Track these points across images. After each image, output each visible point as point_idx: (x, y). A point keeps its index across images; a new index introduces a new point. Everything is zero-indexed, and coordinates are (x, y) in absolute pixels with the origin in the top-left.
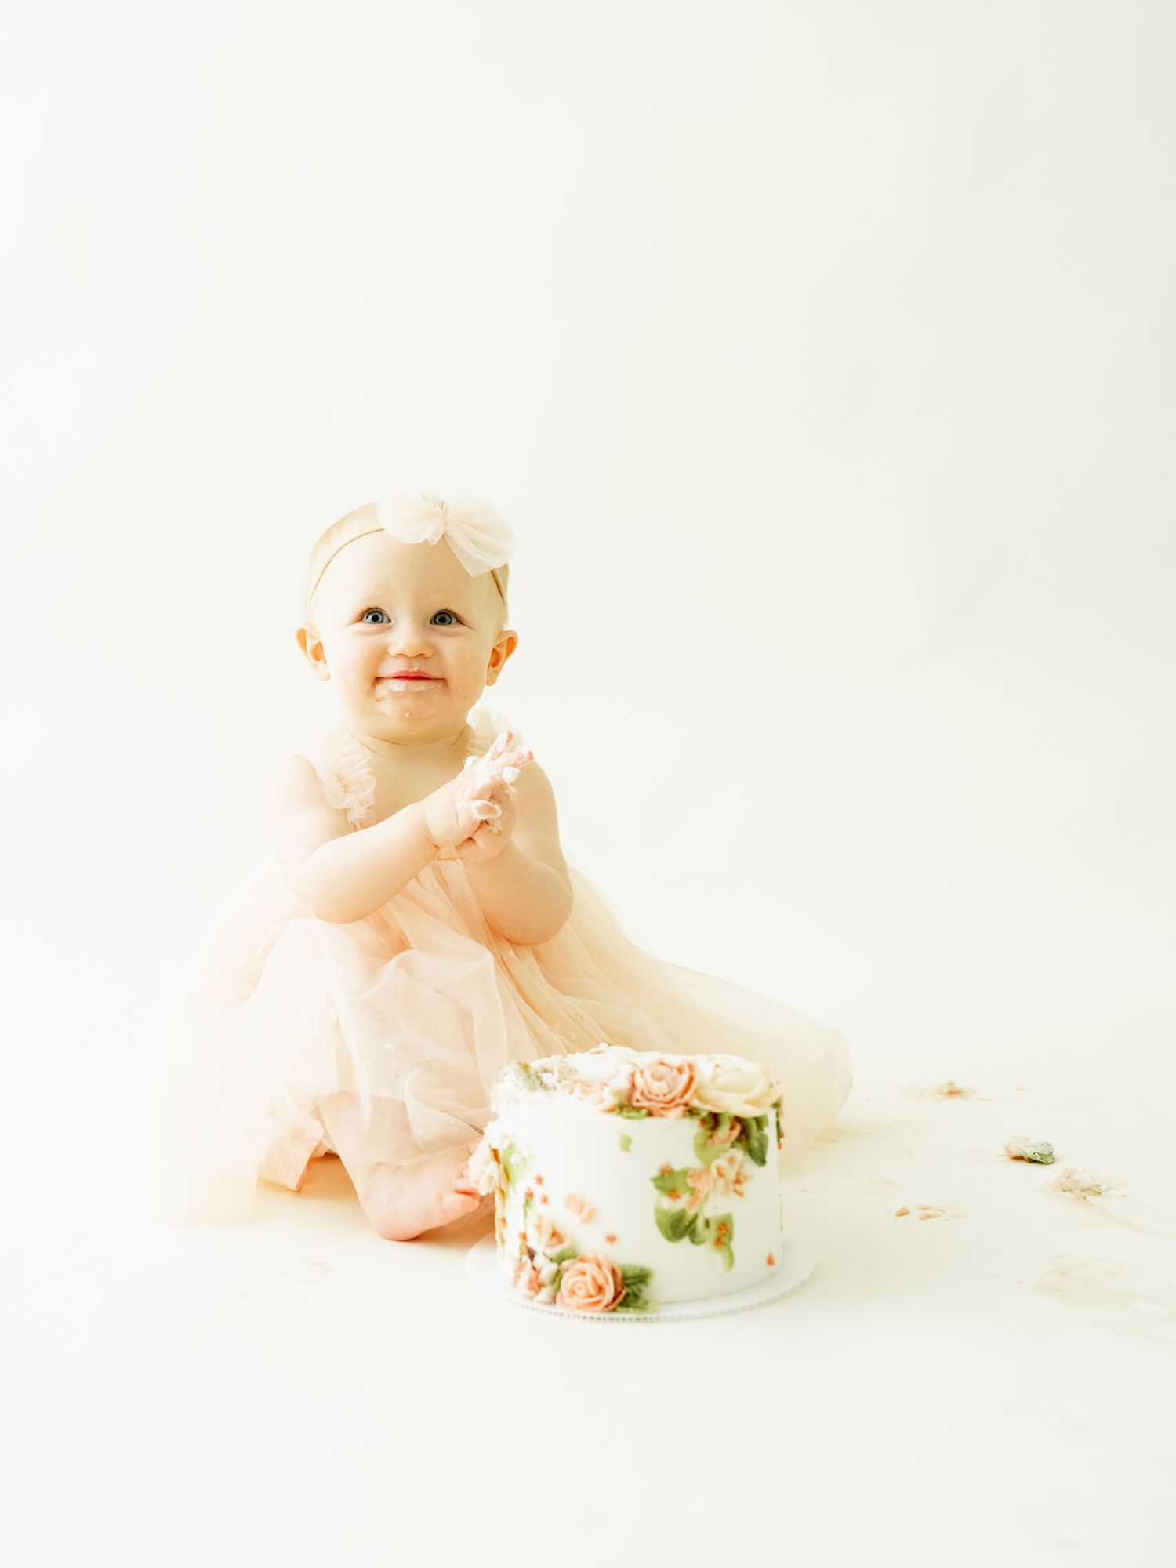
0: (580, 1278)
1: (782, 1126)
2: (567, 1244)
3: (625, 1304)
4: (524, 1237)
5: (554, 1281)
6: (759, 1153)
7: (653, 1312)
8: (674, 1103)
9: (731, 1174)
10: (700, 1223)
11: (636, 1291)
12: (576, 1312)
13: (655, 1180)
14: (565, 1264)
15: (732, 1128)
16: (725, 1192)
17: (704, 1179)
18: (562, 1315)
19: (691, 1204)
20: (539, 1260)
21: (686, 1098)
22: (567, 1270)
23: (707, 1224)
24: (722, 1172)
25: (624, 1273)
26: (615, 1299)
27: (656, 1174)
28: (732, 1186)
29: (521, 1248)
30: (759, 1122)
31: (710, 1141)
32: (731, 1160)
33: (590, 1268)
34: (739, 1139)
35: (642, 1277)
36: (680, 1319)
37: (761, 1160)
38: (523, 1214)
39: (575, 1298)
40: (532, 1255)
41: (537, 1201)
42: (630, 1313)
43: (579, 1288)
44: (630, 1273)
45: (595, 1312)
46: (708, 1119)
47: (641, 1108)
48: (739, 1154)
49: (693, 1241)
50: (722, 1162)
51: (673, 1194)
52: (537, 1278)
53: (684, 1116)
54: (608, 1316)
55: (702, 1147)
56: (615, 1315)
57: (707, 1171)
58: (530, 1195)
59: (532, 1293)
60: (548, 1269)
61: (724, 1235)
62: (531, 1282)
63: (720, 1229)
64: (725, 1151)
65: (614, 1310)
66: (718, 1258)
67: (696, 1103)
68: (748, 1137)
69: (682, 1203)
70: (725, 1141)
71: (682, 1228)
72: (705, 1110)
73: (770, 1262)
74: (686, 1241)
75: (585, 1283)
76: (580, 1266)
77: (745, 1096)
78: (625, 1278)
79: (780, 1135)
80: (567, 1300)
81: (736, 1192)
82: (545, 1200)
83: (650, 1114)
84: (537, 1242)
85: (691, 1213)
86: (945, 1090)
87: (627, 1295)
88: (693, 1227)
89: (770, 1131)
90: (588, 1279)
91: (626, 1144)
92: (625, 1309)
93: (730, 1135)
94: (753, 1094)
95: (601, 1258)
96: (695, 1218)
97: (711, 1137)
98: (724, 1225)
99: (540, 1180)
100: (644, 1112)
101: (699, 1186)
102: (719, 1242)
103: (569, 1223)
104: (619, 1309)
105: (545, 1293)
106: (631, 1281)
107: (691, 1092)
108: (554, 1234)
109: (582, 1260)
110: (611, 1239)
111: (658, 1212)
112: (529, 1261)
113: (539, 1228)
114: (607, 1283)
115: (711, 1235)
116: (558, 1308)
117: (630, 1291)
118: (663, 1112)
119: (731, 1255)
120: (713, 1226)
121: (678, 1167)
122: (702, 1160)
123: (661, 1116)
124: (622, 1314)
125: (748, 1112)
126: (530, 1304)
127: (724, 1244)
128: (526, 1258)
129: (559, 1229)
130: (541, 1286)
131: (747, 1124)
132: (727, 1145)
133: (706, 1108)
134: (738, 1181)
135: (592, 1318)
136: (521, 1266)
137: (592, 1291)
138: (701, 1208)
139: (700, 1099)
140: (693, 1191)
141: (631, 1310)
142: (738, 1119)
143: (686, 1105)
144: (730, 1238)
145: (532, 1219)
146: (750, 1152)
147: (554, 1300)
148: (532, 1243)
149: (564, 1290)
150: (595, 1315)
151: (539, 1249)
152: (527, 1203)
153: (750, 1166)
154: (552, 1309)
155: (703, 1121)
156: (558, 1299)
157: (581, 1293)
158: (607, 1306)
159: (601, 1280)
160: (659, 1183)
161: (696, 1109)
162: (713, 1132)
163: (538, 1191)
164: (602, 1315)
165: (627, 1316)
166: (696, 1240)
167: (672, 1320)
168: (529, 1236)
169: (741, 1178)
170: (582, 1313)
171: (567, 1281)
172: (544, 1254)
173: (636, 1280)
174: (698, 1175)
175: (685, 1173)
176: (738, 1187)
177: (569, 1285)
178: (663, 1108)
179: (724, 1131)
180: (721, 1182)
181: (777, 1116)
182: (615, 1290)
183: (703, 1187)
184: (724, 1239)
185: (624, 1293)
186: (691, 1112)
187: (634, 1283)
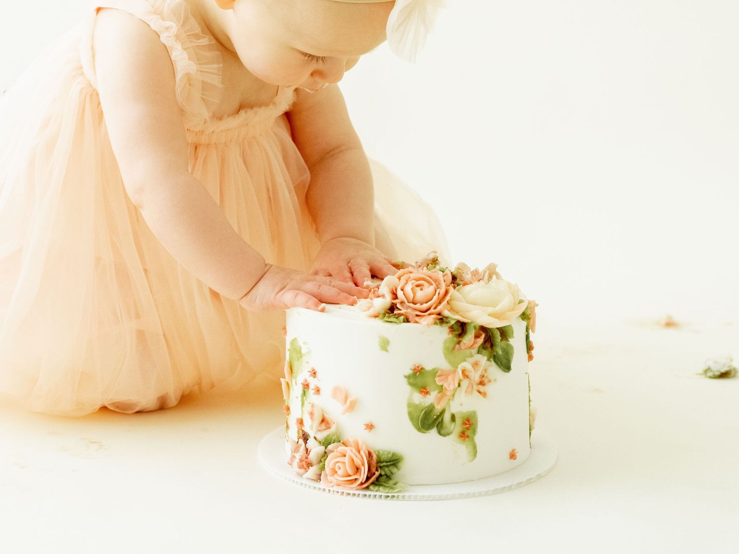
0: (341, 459)
1: (531, 339)
2: (333, 429)
3: (377, 483)
4: (301, 422)
5: (321, 461)
6: (504, 361)
7: (400, 491)
8: (428, 312)
9: (476, 376)
10: (447, 417)
11: (389, 474)
12: (336, 488)
13: (408, 377)
14: (330, 447)
15: (477, 336)
16: (469, 391)
17: (450, 378)
18: (324, 490)
19: (439, 400)
20: (311, 442)
21: (439, 308)
22: (332, 451)
23: (453, 418)
24: (467, 373)
25: (378, 457)
26: (368, 478)
27: (409, 372)
28: (475, 387)
29: (299, 433)
30: (504, 333)
31: (457, 346)
32: (476, 365)
33: (350, 451)
34: (484, 346)
35: (394, 461)
36: (422, 498)
37: (506, 367)
38: (300, 403)
39: (335, 476)
40: (305, 438)
41: (311, 392)
42: (382, 491)
43: (340, 468)
44: (384, 457)
45: (352, 488)
46: (456, 327)
47: (400, 315)
48: (483, 359)
49: (439, 433)
50: (467, 365)
51: (424, 390)
52: (307, 458)
53: (435, 323)
54: (362, 493)
55: (451, 351)
56: (368, 493)
57: (454, 372)
58: (306, 386)
59: (302, 471)
60: (316, 449)
61: (468, 429)
62: (301, 461)
63: (464, 424)
64: (472, 356)
65: (367, 488)
66: (463, 449)
67: (446, 313)
68: (492, 346)
69: (431, 399)
70: (471, 347)
71: (430, 421)
72: (453, 319)
73: (513, 456)
74: (434, 431)
75: (344, 463)
76: (342, 448)
77: (490, 310)
78: (379, 462)
79: (529, 347)
80: (330, 478)
81: (480, 392)
82: (318, 391)
83: (407, 320)
84: (310, 427)
85: (438, 408)
86: (663, 322)
87: (380, 475)
88: (440, 420)
89: (517, 342)
90: (346, 460)
91: (385, 345)
92: (377, 488)
93: (475, 343)
94: (498, 308)
95: (360, 443)
96: (443, 412)
97: (459, 343)
98: (468, 420)
99: (314, 374)
100: (402, 318)
101: (445, 385)
102: (463, 435)
103: (335, 411)
104: (371, 487)
105: (313, 471)
106: (385, 464)
107: (445, 303)
108: (323, 421)
109: (344, 444)
110: (370, 427)
111: (410, 405)
112: (303, 444)
113: (312, 414)
114: (363, 465)
115: (457, 428)
116: (322, 484)
117: (383, 473)
118: (417, 319)
119: (475, 447)
120: (459, 421)
121: (428, 367)
122: (451, 363)
123: (417, 322)
124: (373, 492)
125: (493, 323)
126: (299, 480)
127: (468, 437)
128: (301, 441)
129: (327, 416)
130: (310, 465)
131: (492, 334)
132: (474, 351)
133: (454, 317)
134: (482, 383)
135: (349, 494)
136: (296, 450)
137: (350, 472)
138: (448, 404)
139: (452, 310)
140: (441, 389)
141: (381, 488)
142: (483, 329)
143: (439, 314)
144: (474, 432)
145: (307, 408)
146: (495, 358)
147: (319, 478)
148: (307, 429)
149: (328, 469)
150: (351, 492)
151: (311, 433)
152: (304, 393)
153: (494, 370)
154: (317, 485)
155: (452, 328)
156: (322, 477)
157: (340, 472)
158: (362, 484)
159: (358, 462)
160: (411, 380)
161: (447, 318)
162: (460, 339)
163: (313, 383)
164: (357, 492)
165: (378, 494)
166: (443, 432)
167: (416, 499)
168: (305, 422)
169: (486, 380)
170: (340, 489)
171: (329, 463)
172: (315, 438)
173: (388, 464)
174: (445, 375)
175: (434, 373)
176: (481, 388)
177: (331, 466)
178: (417, 316)
179: (469, 338)
180: (465, 383)
181: (527, 330)
182: (369, 470)
183: (450, 385)
184: (468, 433)
185: (377, 474)
186: (442, 320)
187: (387, 466)
